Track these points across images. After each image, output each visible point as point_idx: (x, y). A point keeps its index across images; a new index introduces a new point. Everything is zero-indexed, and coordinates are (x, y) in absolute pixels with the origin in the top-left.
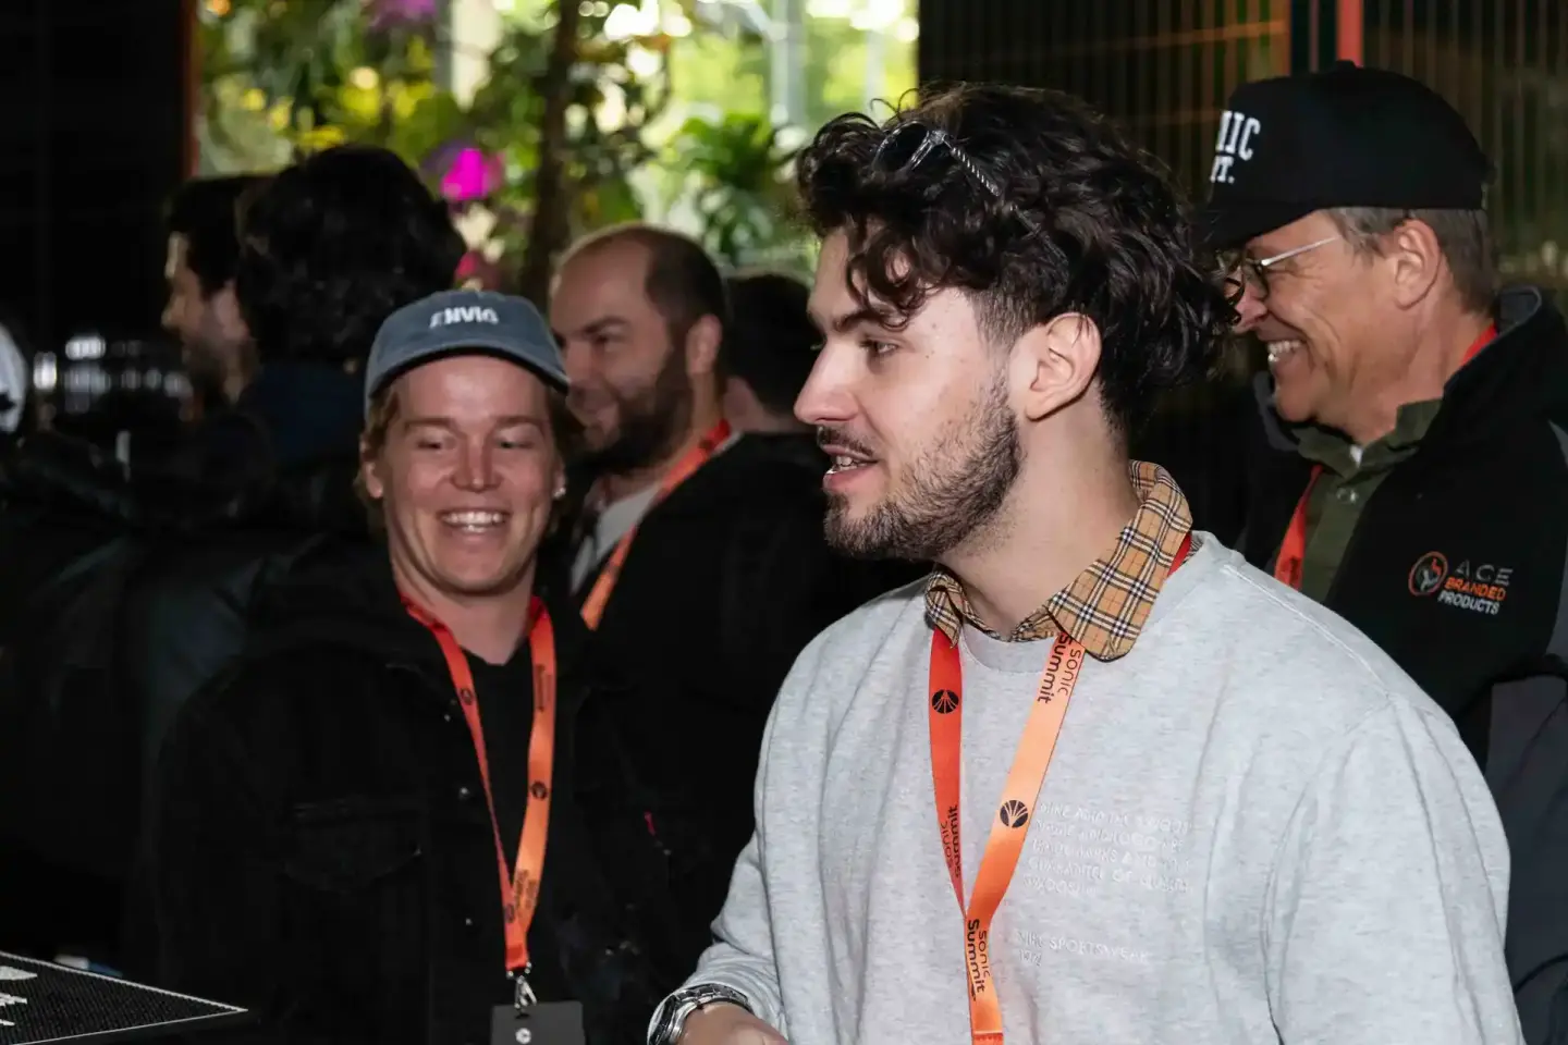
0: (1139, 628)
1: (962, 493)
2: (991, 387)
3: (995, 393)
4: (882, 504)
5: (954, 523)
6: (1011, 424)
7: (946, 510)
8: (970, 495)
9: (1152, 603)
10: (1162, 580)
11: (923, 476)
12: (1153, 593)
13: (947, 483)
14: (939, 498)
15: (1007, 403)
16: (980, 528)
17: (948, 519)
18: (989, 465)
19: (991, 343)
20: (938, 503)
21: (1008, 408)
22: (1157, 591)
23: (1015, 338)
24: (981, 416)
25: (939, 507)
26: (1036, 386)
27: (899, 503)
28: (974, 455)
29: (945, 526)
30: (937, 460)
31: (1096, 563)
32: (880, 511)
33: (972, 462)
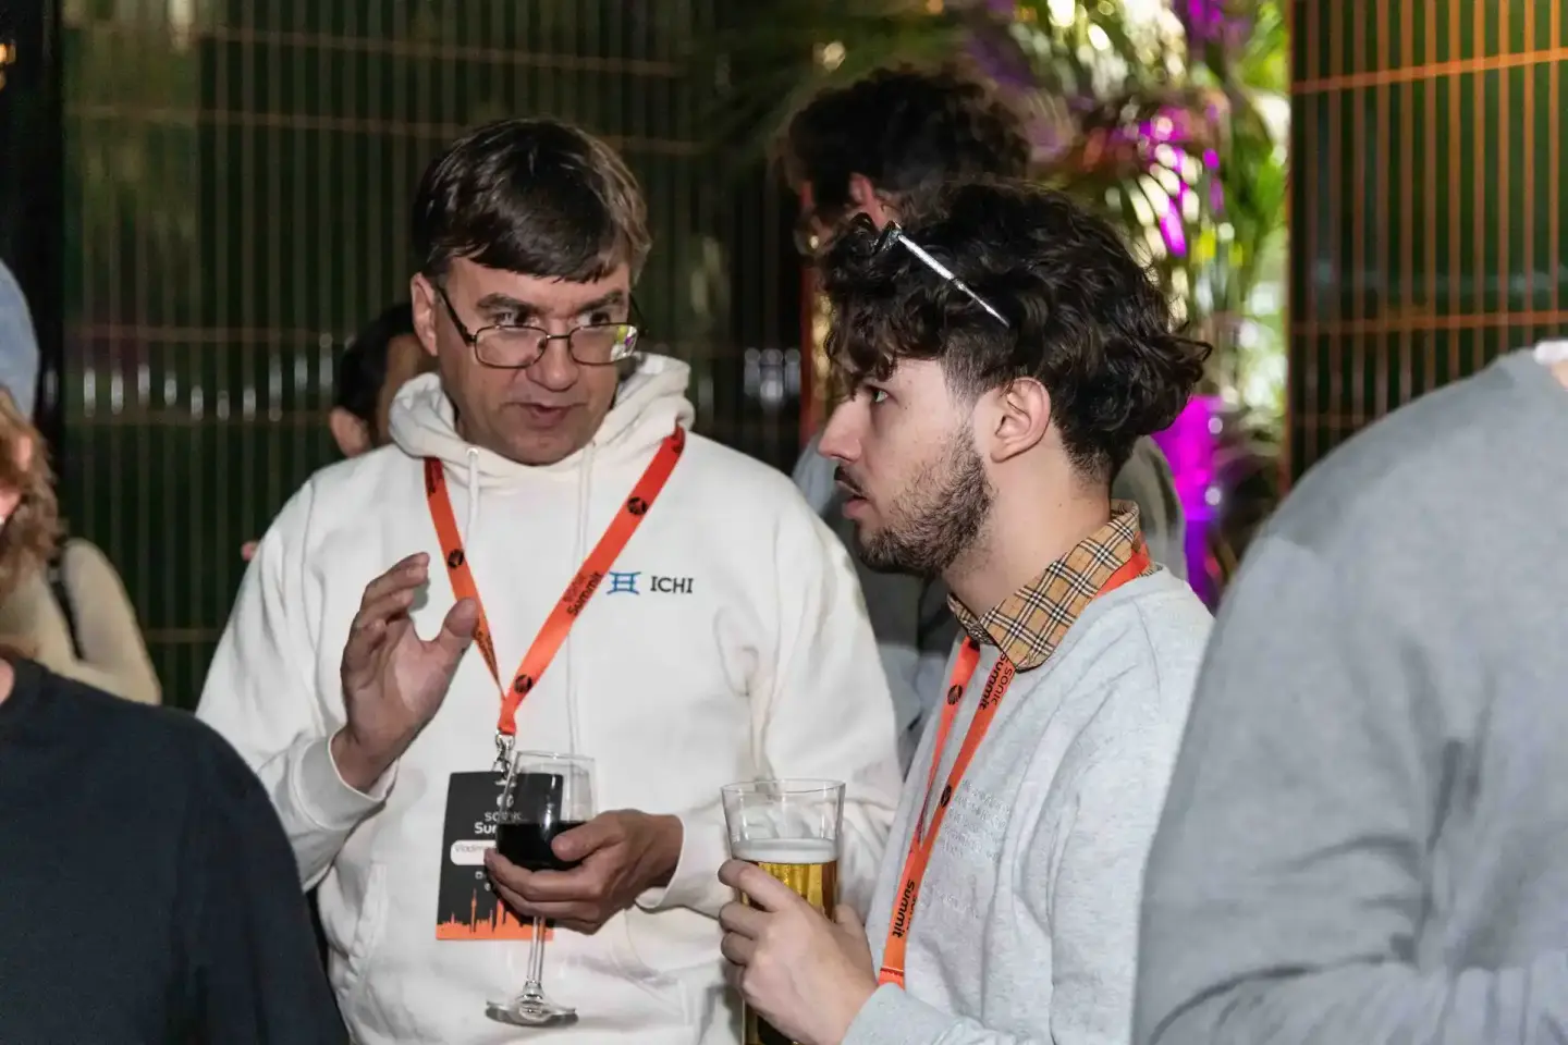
0: (1054, 647)
1: (940, 521)
2: (958, 435)
3: (962, 439)
4: (882, 531)
5: (941, 546)
6: (977, 463)
7: (932, 535)
8: (946, 524)
9: (1067, 627)
10: (1082, 607)
11: (906, 508)
12: (1071, 618)
13: (926, 512)
14: (923, 525)
15: (973, 447)
16: (965, 552)
17: (935, 543)
18: (960, 496)
19: (958, 397)
20: (923, 529)
21: (973, 451)
22: (1075, 617)
23: (978, 395)
24: (950, 457)
25: (926, 533)
26: (999, 433)
27: (894, 530)
28: (945, 490)
29: (935, 550)
30: (916, 494)
31: (1023, 589)
32: (881, 536)
33: (942, 494)
